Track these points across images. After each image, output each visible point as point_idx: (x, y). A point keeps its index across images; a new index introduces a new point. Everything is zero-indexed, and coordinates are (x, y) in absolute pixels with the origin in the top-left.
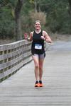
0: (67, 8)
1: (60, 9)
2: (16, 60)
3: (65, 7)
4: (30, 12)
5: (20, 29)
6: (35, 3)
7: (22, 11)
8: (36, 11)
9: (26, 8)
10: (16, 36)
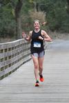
0: (66, 7)
1: (59, 9)
2: (16, 58)
3: (64, 7)
4: (30, 11)
5: (20, 28)
6: (35, 3)
7: (22, 11)
8: (36, 10)
9: (26, 8)
10: (17, 35)
